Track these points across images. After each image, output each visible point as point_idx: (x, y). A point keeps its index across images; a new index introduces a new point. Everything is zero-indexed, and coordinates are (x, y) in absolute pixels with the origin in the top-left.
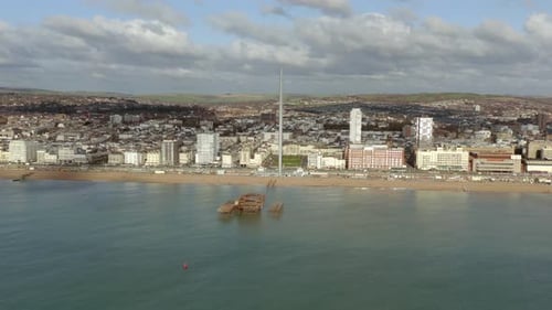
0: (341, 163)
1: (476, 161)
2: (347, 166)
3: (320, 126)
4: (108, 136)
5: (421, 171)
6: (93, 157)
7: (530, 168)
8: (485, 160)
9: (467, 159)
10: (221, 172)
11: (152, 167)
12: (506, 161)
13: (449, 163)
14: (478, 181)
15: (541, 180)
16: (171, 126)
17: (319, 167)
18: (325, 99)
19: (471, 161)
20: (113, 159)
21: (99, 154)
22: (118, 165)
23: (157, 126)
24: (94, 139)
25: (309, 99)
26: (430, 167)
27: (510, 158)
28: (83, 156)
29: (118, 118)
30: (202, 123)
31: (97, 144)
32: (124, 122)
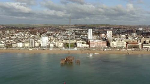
0: (87, 46)
1: (128, 45)
2: (89, 47)
3: (74, 34)
4: (8, 38)
5: (112, 48)
6: (6, 45)
7: (144, 46)
8: (131, 44)
9: (125, 44)
10: (51, 49)
11: (27, 48)
12: (137, 44)
13: (120, 45)
14: (130, 51)
15: (148, 50)
16: (27, 34)
17: (81, 47)
18: (66, 26)
19: (126, 45)
20: (14, 45)
21: (8, 44)
22: (15, 47)
23: (22, 34)
24: (3, 39)
25: (62, 26)
26: (114, 47)
27: (138, 43)
28: (3, 44)
29: (8, 32)
30: (36, 33)
31: (6, 40)
32: (10, 33)
